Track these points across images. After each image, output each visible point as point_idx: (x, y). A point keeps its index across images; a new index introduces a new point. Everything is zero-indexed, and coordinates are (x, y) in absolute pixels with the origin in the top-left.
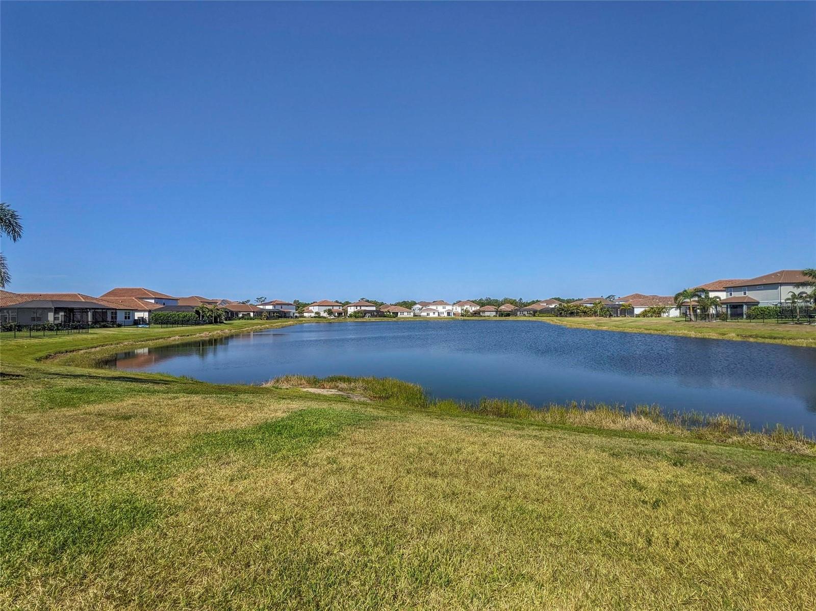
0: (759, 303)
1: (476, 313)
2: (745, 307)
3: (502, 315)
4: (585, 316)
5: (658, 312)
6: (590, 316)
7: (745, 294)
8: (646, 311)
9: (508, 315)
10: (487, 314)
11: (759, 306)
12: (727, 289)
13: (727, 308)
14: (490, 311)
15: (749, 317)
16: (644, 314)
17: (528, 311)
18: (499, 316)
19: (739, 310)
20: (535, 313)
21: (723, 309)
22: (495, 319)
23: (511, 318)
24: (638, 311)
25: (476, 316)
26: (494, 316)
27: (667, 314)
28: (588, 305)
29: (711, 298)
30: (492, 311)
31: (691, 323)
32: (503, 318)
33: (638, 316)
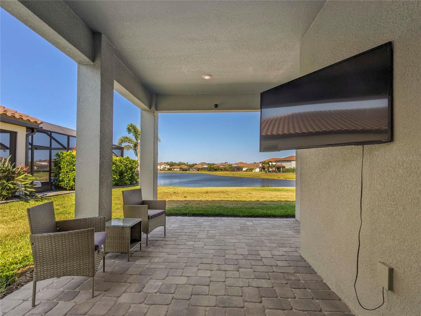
0: (285, 167)
1: (169, 169)
2: (281, 168)
3: (183, 170)
4: (221, 171)
5: (251, 170)
6: (224, 171)
7: (281, 163)
8: (247, 169)
9: (186, 170)
10: (176, 170)
11: (286, 168)
12: (275, 162)
13: (276, 169)
14: (177, 168)
15: (283, 172)
16: (246, 171)
17: (195, 168)
18: (182, 171)
19: (279, 170)
20: (198, 170)
21: (274, 169)
22: (180, 172)
23: (188, 172)
24: (244, 169)
25: (170, 171)
26: (179, 171)
27: (254, 170)
28: (222, 166)
29: (274, 165)
30: (178, 168)
31: (267, 174)
32: (184, 172)
33: (244, 171)
